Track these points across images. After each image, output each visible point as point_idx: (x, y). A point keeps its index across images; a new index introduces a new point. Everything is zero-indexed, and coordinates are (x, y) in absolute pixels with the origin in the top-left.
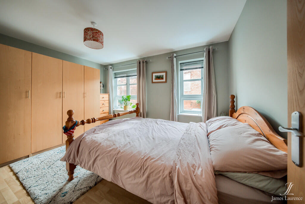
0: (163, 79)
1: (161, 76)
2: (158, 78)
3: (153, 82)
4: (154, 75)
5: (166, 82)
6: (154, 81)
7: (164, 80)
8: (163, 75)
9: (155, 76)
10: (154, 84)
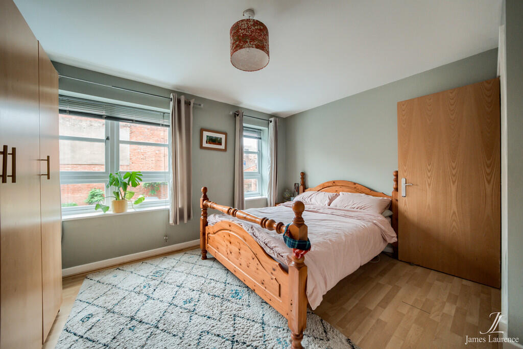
0: (221, 145)
1: (218, 138)
2: (212, 140)
3: (201, 147)
4: (205, 134)
5: (225, 150)
6: (205, 145)
7: (223, 147)
8: (221, 139)
9: (207, 136)
10: (203, 151)
